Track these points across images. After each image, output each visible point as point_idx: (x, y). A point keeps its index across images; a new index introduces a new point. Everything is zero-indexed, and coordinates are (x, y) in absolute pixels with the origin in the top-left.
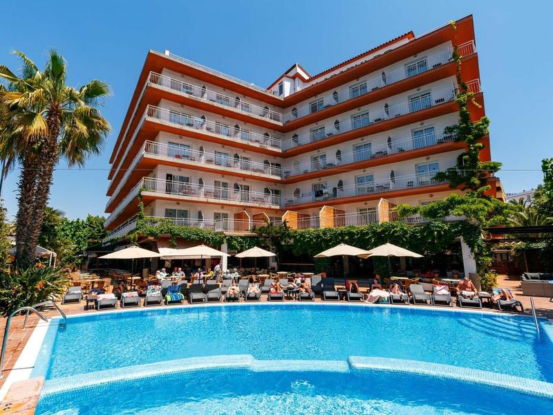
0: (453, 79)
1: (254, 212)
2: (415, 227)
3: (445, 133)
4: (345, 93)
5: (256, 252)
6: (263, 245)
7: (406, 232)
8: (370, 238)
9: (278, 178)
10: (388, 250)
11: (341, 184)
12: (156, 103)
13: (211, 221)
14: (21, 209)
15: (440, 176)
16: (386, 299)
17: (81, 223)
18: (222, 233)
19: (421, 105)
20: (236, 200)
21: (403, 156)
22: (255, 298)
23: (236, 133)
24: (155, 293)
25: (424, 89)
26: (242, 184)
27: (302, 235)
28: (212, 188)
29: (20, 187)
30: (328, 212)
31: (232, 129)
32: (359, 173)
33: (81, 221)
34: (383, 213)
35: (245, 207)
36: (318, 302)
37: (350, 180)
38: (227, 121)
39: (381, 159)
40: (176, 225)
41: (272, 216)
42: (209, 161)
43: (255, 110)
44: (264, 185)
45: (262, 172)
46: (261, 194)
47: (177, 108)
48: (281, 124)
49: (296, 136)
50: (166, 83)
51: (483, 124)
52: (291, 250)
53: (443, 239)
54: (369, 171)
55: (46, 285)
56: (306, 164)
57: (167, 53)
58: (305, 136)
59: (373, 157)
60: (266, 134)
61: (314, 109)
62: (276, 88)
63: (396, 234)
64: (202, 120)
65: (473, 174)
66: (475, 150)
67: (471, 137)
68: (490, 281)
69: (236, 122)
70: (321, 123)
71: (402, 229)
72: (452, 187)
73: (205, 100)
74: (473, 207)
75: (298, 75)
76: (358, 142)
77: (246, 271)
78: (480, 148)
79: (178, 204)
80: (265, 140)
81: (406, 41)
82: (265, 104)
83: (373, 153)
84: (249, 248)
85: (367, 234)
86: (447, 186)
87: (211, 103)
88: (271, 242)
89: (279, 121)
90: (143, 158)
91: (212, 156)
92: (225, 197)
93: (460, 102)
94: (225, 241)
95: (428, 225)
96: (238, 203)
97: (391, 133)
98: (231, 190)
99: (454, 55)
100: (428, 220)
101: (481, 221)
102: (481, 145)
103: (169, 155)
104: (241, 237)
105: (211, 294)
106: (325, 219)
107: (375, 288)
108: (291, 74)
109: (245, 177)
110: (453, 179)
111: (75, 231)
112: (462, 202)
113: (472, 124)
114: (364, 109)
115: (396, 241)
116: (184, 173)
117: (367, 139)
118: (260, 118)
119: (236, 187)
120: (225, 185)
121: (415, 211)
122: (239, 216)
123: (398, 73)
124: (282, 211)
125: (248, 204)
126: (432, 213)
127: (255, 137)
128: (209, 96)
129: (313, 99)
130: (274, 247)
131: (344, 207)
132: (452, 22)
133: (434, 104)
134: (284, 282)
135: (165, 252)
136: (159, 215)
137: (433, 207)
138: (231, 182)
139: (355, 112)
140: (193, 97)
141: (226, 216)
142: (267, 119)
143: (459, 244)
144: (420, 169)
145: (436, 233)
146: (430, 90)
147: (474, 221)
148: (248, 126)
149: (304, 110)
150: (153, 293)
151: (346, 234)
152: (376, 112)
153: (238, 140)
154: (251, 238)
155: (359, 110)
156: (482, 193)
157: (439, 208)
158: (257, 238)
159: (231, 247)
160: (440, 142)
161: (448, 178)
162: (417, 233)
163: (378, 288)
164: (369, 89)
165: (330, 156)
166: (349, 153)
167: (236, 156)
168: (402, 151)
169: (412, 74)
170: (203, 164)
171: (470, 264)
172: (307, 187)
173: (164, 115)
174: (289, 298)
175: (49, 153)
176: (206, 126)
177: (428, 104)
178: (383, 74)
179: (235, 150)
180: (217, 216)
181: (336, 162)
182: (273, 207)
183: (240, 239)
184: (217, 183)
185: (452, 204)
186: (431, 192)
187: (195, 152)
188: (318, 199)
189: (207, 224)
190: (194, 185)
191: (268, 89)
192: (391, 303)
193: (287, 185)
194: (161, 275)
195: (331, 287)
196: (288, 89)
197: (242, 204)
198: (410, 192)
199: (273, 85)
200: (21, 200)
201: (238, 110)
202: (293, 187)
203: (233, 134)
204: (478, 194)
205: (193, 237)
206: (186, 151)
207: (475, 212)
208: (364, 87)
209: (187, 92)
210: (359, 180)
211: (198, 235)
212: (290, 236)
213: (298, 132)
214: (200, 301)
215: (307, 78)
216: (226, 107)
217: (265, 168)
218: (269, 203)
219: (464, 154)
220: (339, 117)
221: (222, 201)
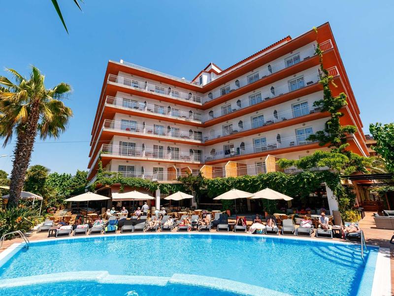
0: (319, 67)
1: (182, 166)
2: (291, 175)
3: (314, 105)
4: (244, 81)
5: (179, 196)
6: (186, 190)
7: (284, 180)
8: (259, 184)
9: (199, 142)
10: (268, 194)
11: (243, 145)
12: (114, 95)
13: (151, 173)
14: (14, 168)
15: (312, 137)
16: (262, 231)
17: (66, 176)
18: (156, 182)
19: (297, 87)
20: (168, 158)
21: (286, 124)
22: (168, 229)
23: (169, 111)
24: (99, 225)
25: (298, 75)
26: (173, 146)
27: (213, 183)
28: (151, 150)
29: (15, 153)
30: (232, 165)
31: (166, 109)
32: (256, 136)
33: (66, 174)
34: (270, 165)
35: (175, 163)
36: (213, 232)
37: (249, 141)
38: (162, 104)
39: (270, 127)
40: (126, 177)
41: (195, 169)
42: (150, 132)
43: (183, 96)
44: (190, 147)
45: (188, 138)
46: (188, 154)
47: (128, 96)
48: (201, 104)
49: (211, 112)
50: (121, 81)
51: (341, 98)
52: (206, 194)
53: (312, 185)
54: (263, 135)
55: (23, 220)
56: (219, 131)
57: (122, 61)
58: (218, 112)
59: (265, 125)
60: (191, 112)
61: (224, 92)
62: (198, 80)
63: (277, 181)
64: (144, 104)
65: (337, 136)
66: (335, 117)
67: (332, 108)
68: (349, 217)
69: (168, 104)
70: (228, 102)
71: (281, 177)
72: (321, 146)
73: (146, 91)
74: (332, 160)
75: (212, 71)
76: (254, 114)
77: (174, 209)
78: (340, 116)
79: (127, 162)
80: (190, 116)
81: (286, 42)
82: (189, 91)
83: (265, 122)
84: (176, 192)
85: (257, 181)
86: (317, 144)
87: (150, 92)
88: (192, 188)
89: (200, 102)
90: (103, 132)
91: (152, 128)
92: (161, 157)
93: (323, 83)
94: (158, 187)
95: (300, 173)
96: (169, 160)
97: (277, 108)
98: (165, 151)
99: (317, 51)
100: (301, 170)
101: (339, 170)
102: (340, 113)
103: (122, 129)
104: (170, 185)
105: (137, 227)
106: (230, 171)
107: (256, 222)
108: (208, 70)
109: (175, 142)
110: (322, 139)
111: (62, 182)
112: (325, 156)
113: (333, 99)
114: (257, 91)
115: (277, 187)
116: (132, 141)
117: (260, 112)
118: (185, 101)
119: (169, 149)
120: (161, 148)
121: (291, 164)
122: (170, 169)
123: (280, 65)
124: (200, 166)
125: (177, 161)
126: (303, 165)
127: (183, 114)
128: (149, 87)
129: (223, 86)
130: (194, 192)
131: (246, 161)
132: (315, 28)
133: (306, 85)
134: (196, 218)
135: (116, 196)
136: (114, 169)
137: (303, 160)
138: (165, 145)
139: (251, 93)
140: (138, 89)
141: (161, 169)
142: (191, 101)
143: (324, 188)
144: (298, 132)
145: (305, 180)
146: (303, 75)
147: (335, 171)
148: (178, 107)
149: (217, 93)
150: (98, 225)
151: (243, 182)
152: (265, 93)
153: (170, 116)
154: (178, 185)
155: (254, 92)
156: (343, 149)
157: (308, 161)
158: (182, 185)
159: (162, 192)
160: (312, 112)
161: (318, 138)
162: (292, 180)
163: (258, 222)
164: (260, 77)
165: (235, 125)
166: (248, 122)
167: (169, 128)
168: (285, 119)
169: (290, 65)
170: (145, 134)
171: (333, 204)
172: (220, 148)
173: (119, 103)
174: (193, 230)
175: (31, 131)
176: (147, 108)
177: (301, 85)
178: (269, 66)
179: (168, 124)
180: (155, 170)
181: (238, 129)
182: (196, 162)
183: (169, 186)
184: (155, 147)
185: (317, 158)
186: (307, 149)
187: (139, 126)
188: (227, 156)
189: (149, 176)
190: (138, 148)
191: (193, 81)
192: (265, 234)
193: (206, 147)
194: (110, 213)
195: (225, 221)
196: (206, 80)
197: (173, 161)
198: (292, 149)
199: (196, 78)
200: (15, 162)
201: (170, 96)
202: (210, 148)
203: (166, 113)
204: (340, 150)
205: (137, 185)
206: (133, 125)
207: (334, 164)
208: (257, 76)
209: (135, 86)
210: (256, 142)
211: (140, 183)
212: (205, 184)
213: (213, 109)
214: (130, 231)
215: (219, 71)
216: (161, 95)
217: (190, 135)
218: (193, 160)
219: (329, 121)
220: (240, 98)
221: (158, 159)
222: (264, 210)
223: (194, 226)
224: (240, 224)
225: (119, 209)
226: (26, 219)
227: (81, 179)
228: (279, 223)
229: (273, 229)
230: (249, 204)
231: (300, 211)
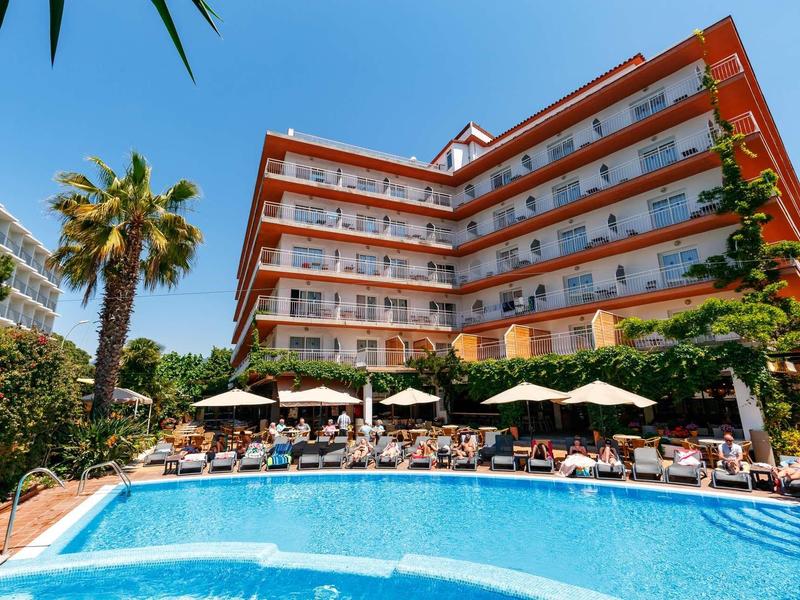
0: (710, 116)
1: (415, 337)
2: (650, 353)
3: (701, 201)
4: (541, 156)
5: (409, 397)
6: (425, 385)
7: (635, 363)
8: (580, 372)
9: (449, 286)
10: (600, 393)
11: (541, 290)
12: (278, 198)
13: (353, 351)
14: (101, 345)
15: (698, 270)
16: (588, 471)
17: (193, 359)
18: (363, 368)
19: (661, 162)
20: (387, 320)
21: (637, 242)
22: (391, 464)
23: (386, 227)
24: (256, 454)
25: (662, 137)
26: (396, 297)
27: (478, 370)
28: (353, 305)
29: (101, 317)
30: (521, 333)
31: (380, 222)
32: (570, 272)
33: (193, 356)
34: (603, 331)
35: (401, 331)
36: (482, 472)
37: (555, 282)
38: (372, 211)
39: (601, 250)
40: (304, 360)
41: (440, 342)
42: (348, 269)
43: (413, 194)
44: (429, 298)
45: (427, 279)
46: (426, 311)
47: (305, 201)
48: (450, 209)
49: (473, 224)
50: (291, 171)
51: (765, 182)
52: (466, 393)
53: (699, 373)
54: (585, 268)
55: (119, 441)
56: (490, 263)
57: (291, 132)
58: (487, 223)
59: (588, 247)
60: (430, 226)
61: (498, 182)
62: (443, 160)
63: (618, 367)
64: (336, 214)
65: (755, 265)
66: (751, 224)
67: (744, 204)
68: (790, 444)
69: (384, 212)
70: (508, 203)
71: (629, 357)
72: (719, 287)
73: (340, 187)
74: (746, 318)
75: (473, 139)
76: (564, 225)
77: (400, 424)
78: (763, 221)
79: (307, 329)
80: (428, 234)
81: (633, 67)
82: (426, 184)
83: (589, 241)
84: (403, 389)
85: (575, 366)
86: (711, 285)
87: (347, 190)
88: (437, 381)
89: (448, 205)
90: (259, 271)
91: (352, 261)
92: (372, 318)
93: (719, 151)
94: (368, 380)
95: (672, 349)
96: (389, 325)
97: (616, 209)
98: (380, 307)
99: (706, 81)
100: (673, 342)
101: (763, 341)
102: (762, 215)
103: (294, 265)
104: (391, 374)
105: (329, 458)
106: (515, 345)
107: (574, 452)
108: (463, 138)
109: (399, 288)
110: (721, 275)
111: (186, 370)
112: (728, 310)
113: (745, 184)
114: (570, 176)
115: (618, 379)
116: (314, 287)
117: (578, 221)
118: (418, 203)
119: (387, 302)
120: (372, 300)
121: (650, 328)
122: (391, 344)
123: (620, 117)
124: (452, 335)
125: (404, 326)
126: (678, 330)
127: (415, 231)
128: (345, 181)
129: (496, 169)
130: (441, 388)
131: (550, 325)
132: (697, 31)
133: (682, 157)
134: (445, 443)
135: (286, 397)
136: (282, 344)
137: (676, 321)
138: (380, 296)
139: (558, 181)
140: (323, 185)
141: (373, 344)
142: (430, 204)
143: (728, 381)
144: (665, 260)
145: (684, 363)
146: (673, 137)
147: (754, 343)
148: (403, 217)
149: (484, 185)
150: (254, 453)
151: (544, 367)
152: (589, 179)
153: (388, 237)
154: (406, 375)
155: (563, 178)
156: (772, 293)
157: (689, 322)
158: (416, 374)
159: (377, 389)
160: (695, 216)
161: (711, 271)
162: (654, 363)
163: (579, 452)
164: (577, 146)
165: (523, 249)
166: (552, 242)
167: (386, 259)
168: (633, 234)
169: (643, 116)
170: (339, 273)
171: (752, 415)
172: (492, 297)
173: (288, 214)
174: (441, 466)
175: (128, 273)
176: (341, 221)
177: (670, 158)
178: (596, 121)
179: (384, 251)
180: (361, 345)
181: (532, 257)
182: (442, 329)
183: (390, 378)
184: (360, 299)
185: (710, 314)
186: (688, 296)
187: (328, 258)
188: (508, 314)
189: (349, 357)
190: (327, 303)
191: (433, 162)
192: (595, 477)
193: (463, 296)
194: (276, 430)
195: (508, 449)
196: (460, 159)
197: (395, 326)
198: (652, 296)
199: (439, 156)
200: (102, 334)
201: (388, 196)
202: (472, 299)
203: (381, 229)
204: (765, 296)
205: (326, 375)
206: (316, 257)
207: (752, 326)
208: (570, 144)
209: (317, 180)
210: (571, 283)
211: (332, 372)
212: (463, 373)
213: (476, 218)
214: (315, 466)
215: (487, 140)
216: (369, 194)
217: (429, 273)
218: (436, 324)
219: (736, 233)
220: (534, 192)
221: (366, 324)
222: (591, 428)
223: (443, 459)
224: (539, 456)
225: (292, 423)
226: (123, 439)
227: (220, 364)
228: (626, 454)
229: (612, 469)
230: (557, 414)
231: (674, 430)
